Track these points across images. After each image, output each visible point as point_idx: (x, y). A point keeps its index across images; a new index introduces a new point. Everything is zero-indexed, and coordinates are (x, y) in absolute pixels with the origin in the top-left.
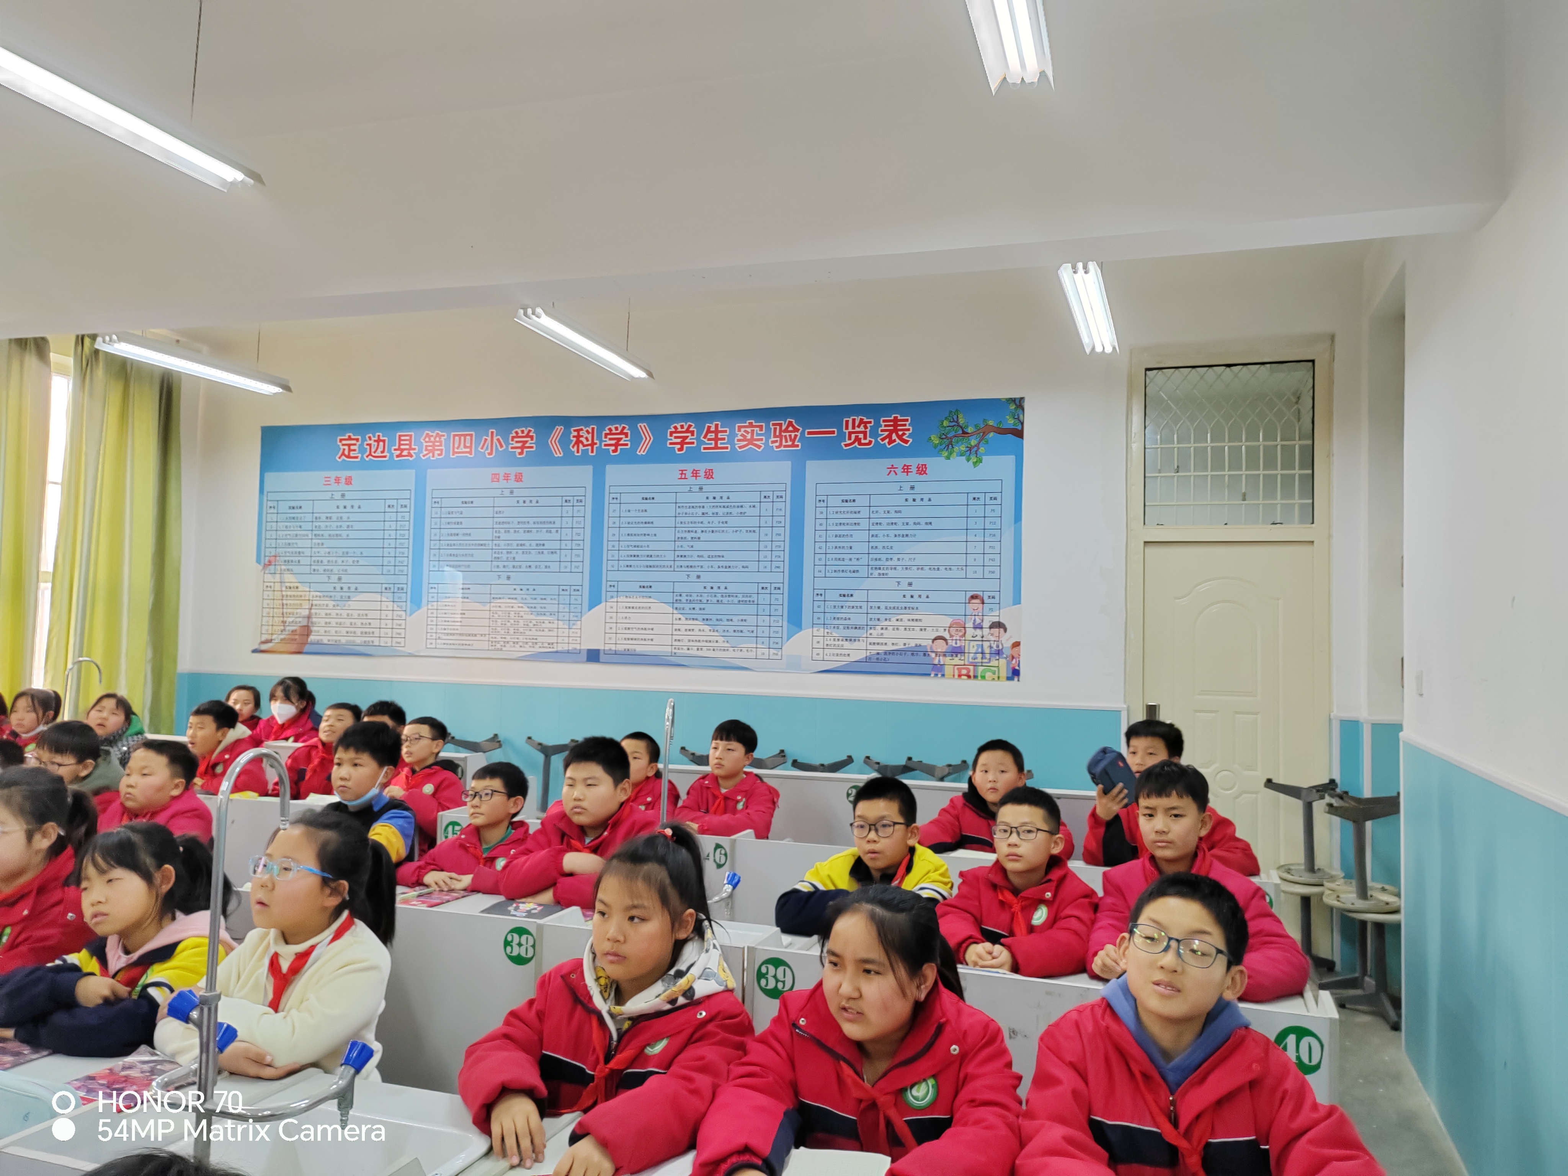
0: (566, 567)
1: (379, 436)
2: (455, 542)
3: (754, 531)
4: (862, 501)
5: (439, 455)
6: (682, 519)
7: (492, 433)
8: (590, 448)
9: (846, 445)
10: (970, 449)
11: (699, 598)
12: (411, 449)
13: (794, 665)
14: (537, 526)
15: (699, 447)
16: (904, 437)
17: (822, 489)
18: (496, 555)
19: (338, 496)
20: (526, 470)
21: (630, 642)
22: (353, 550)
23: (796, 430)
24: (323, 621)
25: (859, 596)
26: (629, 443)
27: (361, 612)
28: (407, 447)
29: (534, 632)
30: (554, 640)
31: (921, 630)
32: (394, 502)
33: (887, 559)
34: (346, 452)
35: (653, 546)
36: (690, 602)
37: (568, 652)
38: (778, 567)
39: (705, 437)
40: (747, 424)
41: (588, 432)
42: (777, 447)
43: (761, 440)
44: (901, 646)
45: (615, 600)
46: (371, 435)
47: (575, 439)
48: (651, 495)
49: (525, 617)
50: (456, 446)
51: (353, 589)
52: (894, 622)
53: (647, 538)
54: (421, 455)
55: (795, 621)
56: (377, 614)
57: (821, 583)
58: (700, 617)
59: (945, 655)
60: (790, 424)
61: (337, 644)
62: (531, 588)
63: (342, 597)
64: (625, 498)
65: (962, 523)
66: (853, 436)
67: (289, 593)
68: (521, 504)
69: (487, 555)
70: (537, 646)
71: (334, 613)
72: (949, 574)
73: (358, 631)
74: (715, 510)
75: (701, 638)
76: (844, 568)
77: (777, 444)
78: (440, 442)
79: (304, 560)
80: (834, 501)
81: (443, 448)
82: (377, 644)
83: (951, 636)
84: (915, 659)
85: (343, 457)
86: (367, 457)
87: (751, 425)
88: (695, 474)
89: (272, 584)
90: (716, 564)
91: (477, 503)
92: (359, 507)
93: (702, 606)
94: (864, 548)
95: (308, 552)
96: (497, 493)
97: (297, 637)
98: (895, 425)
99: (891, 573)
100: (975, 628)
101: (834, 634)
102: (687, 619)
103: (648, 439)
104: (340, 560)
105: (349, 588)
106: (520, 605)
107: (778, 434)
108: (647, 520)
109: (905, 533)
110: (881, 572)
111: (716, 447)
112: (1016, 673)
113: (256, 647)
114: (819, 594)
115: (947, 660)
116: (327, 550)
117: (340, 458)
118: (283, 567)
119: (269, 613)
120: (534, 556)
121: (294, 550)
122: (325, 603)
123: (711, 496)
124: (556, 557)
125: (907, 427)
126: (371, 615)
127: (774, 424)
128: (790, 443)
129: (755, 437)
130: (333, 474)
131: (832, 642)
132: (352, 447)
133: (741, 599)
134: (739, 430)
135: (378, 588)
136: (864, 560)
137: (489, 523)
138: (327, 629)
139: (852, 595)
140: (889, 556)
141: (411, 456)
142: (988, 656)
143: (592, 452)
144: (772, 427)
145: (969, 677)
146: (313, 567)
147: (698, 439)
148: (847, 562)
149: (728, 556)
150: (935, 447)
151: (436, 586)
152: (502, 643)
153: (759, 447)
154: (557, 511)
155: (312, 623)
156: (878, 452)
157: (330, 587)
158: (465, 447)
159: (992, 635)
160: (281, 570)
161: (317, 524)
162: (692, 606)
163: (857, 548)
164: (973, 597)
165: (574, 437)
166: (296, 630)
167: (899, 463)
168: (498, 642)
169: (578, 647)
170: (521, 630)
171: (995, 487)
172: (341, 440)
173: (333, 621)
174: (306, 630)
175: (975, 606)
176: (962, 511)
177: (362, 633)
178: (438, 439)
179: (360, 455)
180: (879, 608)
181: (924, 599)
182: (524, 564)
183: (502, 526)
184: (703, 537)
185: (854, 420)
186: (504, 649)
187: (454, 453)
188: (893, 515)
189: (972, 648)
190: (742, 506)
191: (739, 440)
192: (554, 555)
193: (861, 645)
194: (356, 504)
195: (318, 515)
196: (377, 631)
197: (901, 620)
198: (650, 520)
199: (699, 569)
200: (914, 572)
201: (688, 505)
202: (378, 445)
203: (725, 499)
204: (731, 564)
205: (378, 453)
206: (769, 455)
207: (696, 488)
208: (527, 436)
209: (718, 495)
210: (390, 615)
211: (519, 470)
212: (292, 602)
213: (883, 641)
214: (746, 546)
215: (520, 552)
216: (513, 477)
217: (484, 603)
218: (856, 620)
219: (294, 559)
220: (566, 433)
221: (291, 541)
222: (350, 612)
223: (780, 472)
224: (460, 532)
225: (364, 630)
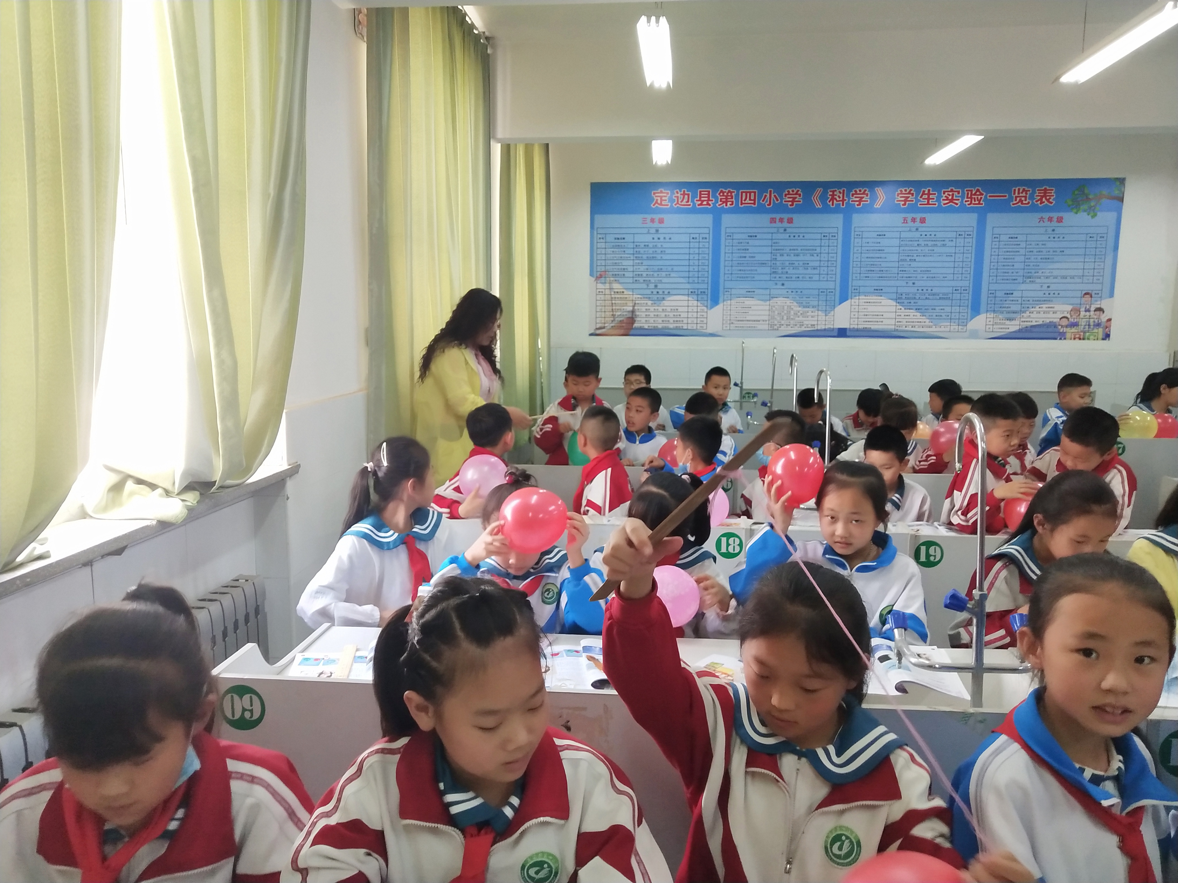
0: (824, 278)
1: (684, 191)
2: (744, 262)
3: (951, 256)
4: (1020, 237)
5: (730, 205)
6: (905, 248)
7: (771, 191)
8: (841, 202)
9: (1013, 204)
10: (1090, 208)
11: (914, 296)
12: (709, 200)
13: (974, 335)
14: (803, 251)
15: (916, 203)
16: (1051, 200)
17: (996, 231)
18: (774, 270)
19: (653, 231)
20: (795, 216)
21: (867, 323)
22: (666, 267)
23: (983, 194)
24: (643, 314)
25: (1016, 294)
26: (869, 200)
27: (673, 308)
28: (706, 199)
29: (801, 318)
30: (816, 323)
31: (1054, 313)
32: (697, 236)
33: (1035, 273)
34: (659, 202)
35: (884, 264)
36: (908, 299)
37: (825, 330)
38: (966, 278)
39: (921, 197)
40: (949, 190)
41: (840, 192)
42: (968, 204)
43: (959, 200)
44: (1041, 323)
45: (858, 298)
46: (678, 190)
47: (831, 197)
48: (883, 233)
49: (795, 309)
50: (744, 199)
51: (666, 293)
52: (1037, 309)
53: (879, 260)
54: (717, 205)
55: (976, 310)
56: (686, 309)
57: (993, 287)
58: (914, 308)
59: (1067, 327)
60: (978, 190)
61: (656, 329)
62: (799, 291)
63: (658, 298)
64: (865, 235)
65: (1082, 251)
66: (1018, 199)
67: (617, 296)
68: (792, 237)
69: (767, 270)
70: (803, 327)
71: (652, 309)
72: (1072, 281)
73: (671, 320)
74: (926, 243)
75: (915, 320)
76: (1008, 278)
77: (969, 203)
78: (732, 197)
79: (627, 274)
80: (1004, 238)
81: (734, 200)
82: (686, 328)
83: (1071, 316)
84: (1050, 330)
85: (657, 205)
86: (675, 205)
87: (952, 191)
88: (914, 220)
89: (603, 290)
90: (925, 276)
91: (759, 236)
92: (670, 239)
93: (916, 301)
94: (1021, 266)
95: (631, 269)
96: (775, 230)
97: (624, 325)
98: (1045, 193)
99: (1038, 280)
100: (1086, 311)
101: (1000, 316)
102: (905, 309)
103: (882, 197)
104: (656, 274)
105: (663, 292)
106: (792, 301)
107: (969, 196)
108: (880, 248)
109: (1047, 257)
110: (1031, 280)
111: (928, 204)
112: (1107, 336)
113: (592, 331)
114: (992, 294)
115: (1068, 330)
116: (647, 267)
117: (654, 205)
118: (612, 279)
119: (601, 309)
120: (801, 271)
121: (620, 267)
122: (645, 302)
123: (924, 234)
124: (817, 272)
125: (1053, 194)
126: (680, 309)
127: (967, 190)
128: (977, 202)
129: (954, 198)
130: (649, 217)
131: (999, 321)
132: (663, 198)
133: (941, 296)
134: (944, 194)
135: (686, 292)
136: (1021, 273)
137: (769, 249)
138: (647, 319)
139: (1012, 294)
140: (1036, 271)
141: (710, 205)
142: (1092, 327)
143: (843, 205)
144: (966, 193)
145: (1080, 339)
146: (635, 279)
147: (916, 198)
148: (1009, 274)
149: (933, 271)
150: (1069, 206)
151: (730, 290)
152: (778, 326)
153: (957, 204)
154: (818, 243)
155: (635, 315)
156: (1033, 209)
157: (649, 292)
158: (750, 200)
159: (1095, 315)
160: (610, 280)
161: (638, 250)
162: (909, 301)
163: (1017, 266)
164: (1086, 294)
165: (830, 195)
166: (623, 321)
167: (1046, 215)
168: (776, 325)
169: (832, 327)
170: (792, 317)
171: (1104, 230)
172: (654, 193)
173: (652, 314)
174: (632, 320)
175: (1086, 299)
176: (1082, 244)
177: (674, 321)
178: (729, 194)
179: (670, 204)
180: (1029, 301)
181: (1056, 295)
182: (794, 276)
183: (778, 252)
184: (917, 259)
185: (1019, 190)
186: (779, 329)
187: (742, 204)
188: (1041, 246)
189: (1083, 322)
190: (944, 241)
191: (943, 200)
192: (816, 270)
193: (1017, 322)
194: (668, 237)
195: (638, 244)
196: (685, 321)
197: (1042, 307)
198: (883, 248)
199: (915, 279)
200: (1051, 280)
201: (908, 239)
202: (684, 198)
203: (933, 236)
204: (936, 275)
205: (684, 203)
206: (963, 209)
207: (914, 229)
208: (796, 194)
209: (928, 234)
210: (695, 309)
211: (790, 216)
212: (619, 302)
213: (1030, 320)
214: (946, 264)
215: (792, 268)
216: (786, 220)
217: (766, 301)
218: (1014, 308)
219: (620, 273)
220: (825, 192)
221: (617, 261)
222: (664, 308)
223: (970, 220)
224: (747, 255)
225: (676, 319)
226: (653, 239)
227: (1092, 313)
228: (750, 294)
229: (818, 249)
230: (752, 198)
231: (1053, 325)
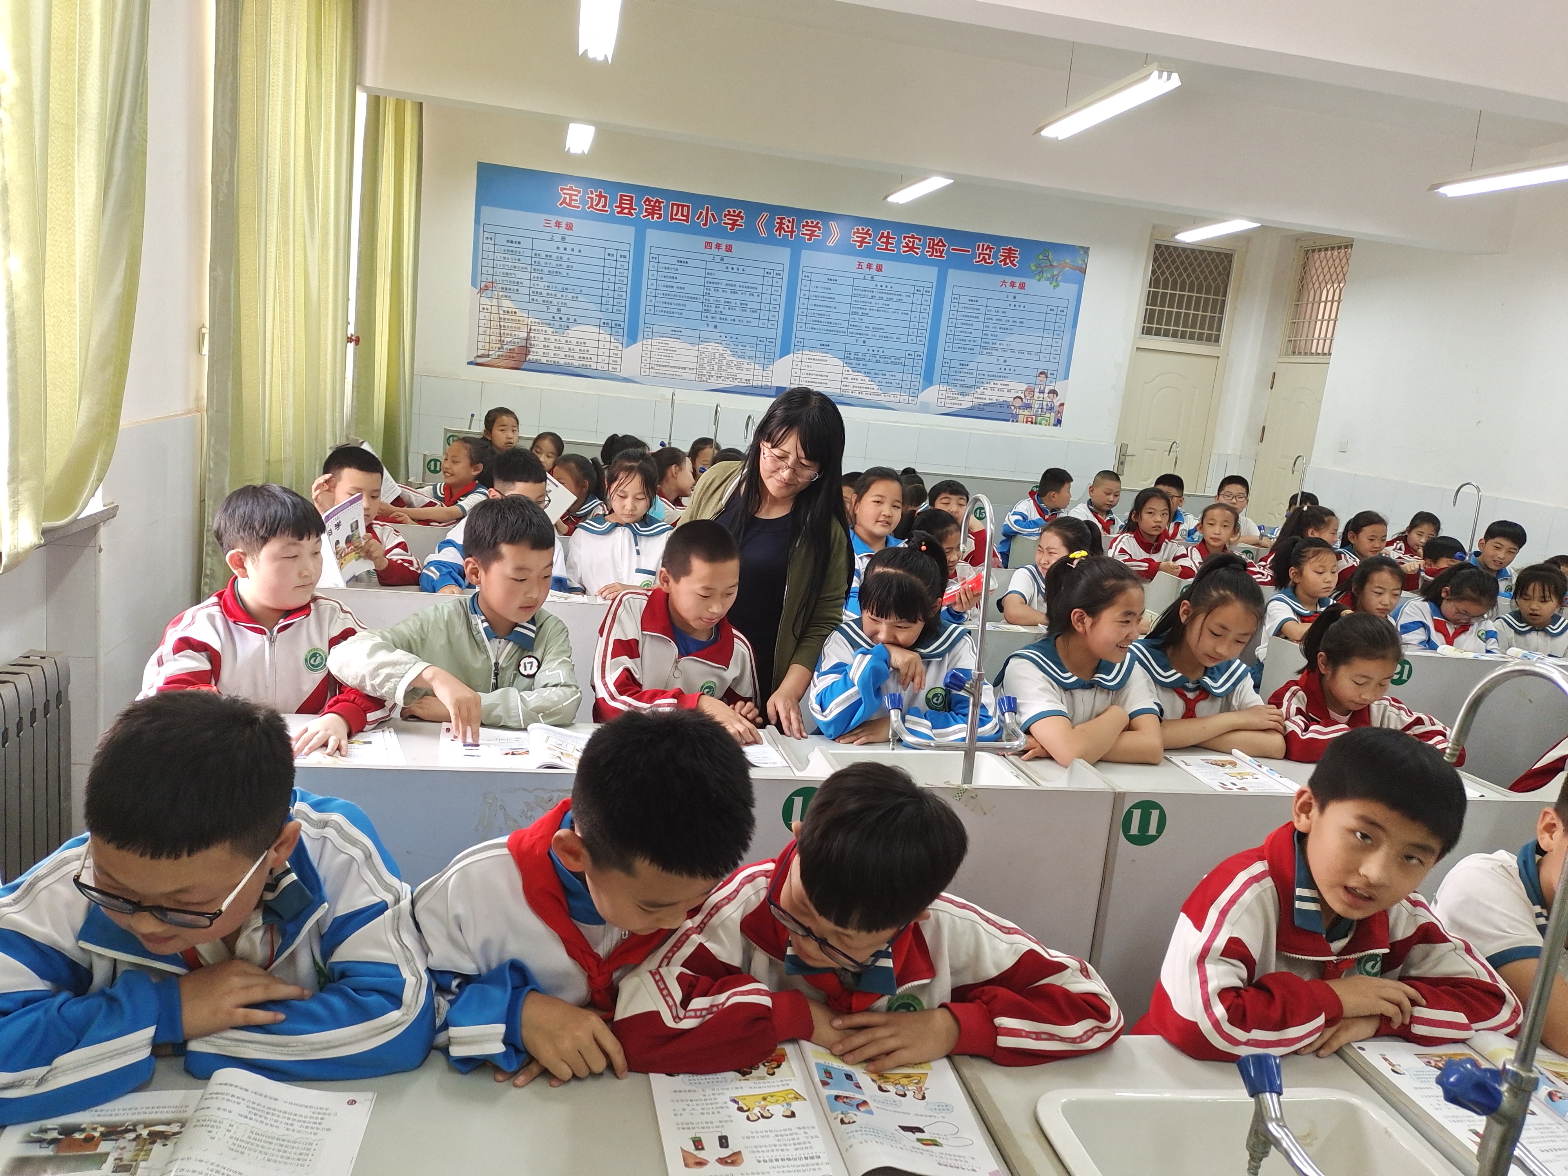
0: (764, 324)
1: (601, 192)
2: (670, 293)
3: (907, 314)
4: (982, 302)
5: (658, 218)
6: (857, 299)
7: (708, 208)
8: (789, 234)
9: (976, 262)
10: (1053, 277)
11: (863, 357)
12: (631, 208)
13: (925, 409)
14: (742, 289)
15: (873, 246)
16: (1014, 262)
17: (957, 291)
18: (707, 308)
19: (558, 238)
20: (735, 244)
22: (573, 287)
23: (945, 246)
24: (541, 345)
25: (972, 366)
26: (821, 235)
27: (580, 341)
28: (628, 206)
29: (734, 370)
30: (751, 377)
32: (614, 252)
33: (993, 343)
34: (568, 201)
35: (833, 316)
36: (857, 359)
37: (761, 387)
38: (921, 341)
39: (879, 240)
40: (910, 235)
41: (789, 221)
42: (929, 256)
43: (920, 249)
44: (994, 401)
45: (801, 352)
46: (593, 189)
47: (778, 225)
48: (835, 278)
49: (728, 358)
50: (674, 213)
51: (572, 319)
52: (992, 385)
53: (828, 309)
54: (641, 216)
55: (929, 380)
56: (595, 344)
57: (948, 355)
58: (863, 371)
59: (1020, 409)
60: (941, 240)
61: (556, 364)
62: (734, 337)
63: (560, 325)
64: (814, 276)
65: (1041, 325)
66: (981, 256)
67: (507, 317)
68: (730, 269)
69: (698, 306)
70: (736, 381)
71: (552, 338)
72: (1029, 357)
73: (577, 356)
74: (881, 295)
75: (862, 385)
76: (965, 346)
77: (930, 254)
78: (660, 208)
79: (522, 290)
80: (964, 300)
81: (662, 212)
82: (595, 368)
83: (1025, 397)
84: (1002, 410)
85: (564, 204)
86: (589, 208)
87: (913, 237)
88: (869, 266)
89: (489, 307)
90: (878, 334)
91: (690, 263)
92: (580, 251)
93: (865, 363)
94: (979, 334)
95: (527, 283)
96: (710, 258)
98: (1009, 253)
99: (994, 353)
100: (1040, 392)
101: (953, 390)
102: (853, 371)
103: (836, 234)
104: (559, 295)
105: (568, 319)
106: (725, 349)
107: (931, 246)
108: (830, 296)
109: (1006, 327)
110: (988, 351)
111: (886, 249)
112: (1059, 422)
113: (472, 359)
114: (947, 363)
115: (1021, 412)
116: (547, 284)
117: (560, 204)
118: (501, 293)
119: (485, 332)
120: (738, 312)
121: (512, 280)
122: (544, 329)
123: (879, 284)
124: (756, 315)
125: (1017, 255)
126: (588, 343)
127: (929, 239)
128: (939, 254)
129: (915, 246)
130: (554, 219)
131: (952, 395)
132: (574, 197)
133: (893, 360)
134: (905, 239)
135: (597, 322)
136: (978, 342)
137: (701, 281)
138: (546, 351)
139: (967, 365)
140: (994, 341)
141: (632, 215)
142: (1045, 410)
143: (791, 237)
144: (928, 241)
145: (1032, 423)
146: (532, 297)
147: (874, 240)
148: (967, 343)
149: (887, 329)
150: (1032, 272)
151: (651, 326)
152: (708, 377)
153: (917, 254)
154: (760, 280)
156: (996, 270)
158: (682, 215)
159: (1049, 397)
161: (537, 260)
162: (858, 362)
163: (975, 333)
164: (1041, 373)
165: (777, 223)
167: (1009, 279)
168: (704, 376)
169: (770, 384)
170: (724, 368)
171: (1064, 303)
172: (562, 189)
173: (552, 346)
174: (525, 350)
175: (1042, 379)
176: (1042, 317)
177: (580, 357)
178: (657, 204)
179: (581, 206)
180: (984, 375)
181: (1012, 371)
182: (729, 318)
183: (712, 285)
184: (871, 313)
185: (983, 246)
186: (709, 381)
187: (672, 219)
188: (1000, 314)
189: (1036, 405)
190: (901, 295)
191: (903, 247)
192: (755, 313)
193: (970, 398)
194: (577, 248)
195: (538, 252)
196: (594, 359)
197: (997, 384)
198: (833, 296)
199: (866, 336)
200: (1009, 354)
201: (861, 289)
202: (599, 200)
203: (889, 288)
204: (888, 335)
205: (600, 207)
206: (923, 261)
207: (869, 277)
208: (738, 216)
209: (884, 285)
210: (607, 345)
211: (729, 242)
212: (510, 325)
213: (984, 397)
214: (902, 324)
215: (727, 307)
216: (723, 247)
217: (693, 344)
218: (968, 381)
219: (512, 287)
220: (772, 219)
221: (509, 271)
222: (569, 339)
223: (930, 273)
224: (675, 285)
225: (582, 355)
226: (558, 248)
227: (1046, 395)
228: (676, 334)
229: (760, 287)
230: (685, 214)
231: (1005, 405)
